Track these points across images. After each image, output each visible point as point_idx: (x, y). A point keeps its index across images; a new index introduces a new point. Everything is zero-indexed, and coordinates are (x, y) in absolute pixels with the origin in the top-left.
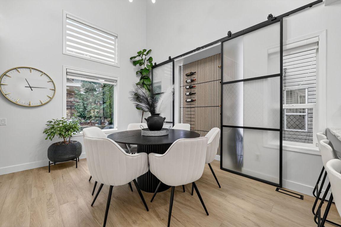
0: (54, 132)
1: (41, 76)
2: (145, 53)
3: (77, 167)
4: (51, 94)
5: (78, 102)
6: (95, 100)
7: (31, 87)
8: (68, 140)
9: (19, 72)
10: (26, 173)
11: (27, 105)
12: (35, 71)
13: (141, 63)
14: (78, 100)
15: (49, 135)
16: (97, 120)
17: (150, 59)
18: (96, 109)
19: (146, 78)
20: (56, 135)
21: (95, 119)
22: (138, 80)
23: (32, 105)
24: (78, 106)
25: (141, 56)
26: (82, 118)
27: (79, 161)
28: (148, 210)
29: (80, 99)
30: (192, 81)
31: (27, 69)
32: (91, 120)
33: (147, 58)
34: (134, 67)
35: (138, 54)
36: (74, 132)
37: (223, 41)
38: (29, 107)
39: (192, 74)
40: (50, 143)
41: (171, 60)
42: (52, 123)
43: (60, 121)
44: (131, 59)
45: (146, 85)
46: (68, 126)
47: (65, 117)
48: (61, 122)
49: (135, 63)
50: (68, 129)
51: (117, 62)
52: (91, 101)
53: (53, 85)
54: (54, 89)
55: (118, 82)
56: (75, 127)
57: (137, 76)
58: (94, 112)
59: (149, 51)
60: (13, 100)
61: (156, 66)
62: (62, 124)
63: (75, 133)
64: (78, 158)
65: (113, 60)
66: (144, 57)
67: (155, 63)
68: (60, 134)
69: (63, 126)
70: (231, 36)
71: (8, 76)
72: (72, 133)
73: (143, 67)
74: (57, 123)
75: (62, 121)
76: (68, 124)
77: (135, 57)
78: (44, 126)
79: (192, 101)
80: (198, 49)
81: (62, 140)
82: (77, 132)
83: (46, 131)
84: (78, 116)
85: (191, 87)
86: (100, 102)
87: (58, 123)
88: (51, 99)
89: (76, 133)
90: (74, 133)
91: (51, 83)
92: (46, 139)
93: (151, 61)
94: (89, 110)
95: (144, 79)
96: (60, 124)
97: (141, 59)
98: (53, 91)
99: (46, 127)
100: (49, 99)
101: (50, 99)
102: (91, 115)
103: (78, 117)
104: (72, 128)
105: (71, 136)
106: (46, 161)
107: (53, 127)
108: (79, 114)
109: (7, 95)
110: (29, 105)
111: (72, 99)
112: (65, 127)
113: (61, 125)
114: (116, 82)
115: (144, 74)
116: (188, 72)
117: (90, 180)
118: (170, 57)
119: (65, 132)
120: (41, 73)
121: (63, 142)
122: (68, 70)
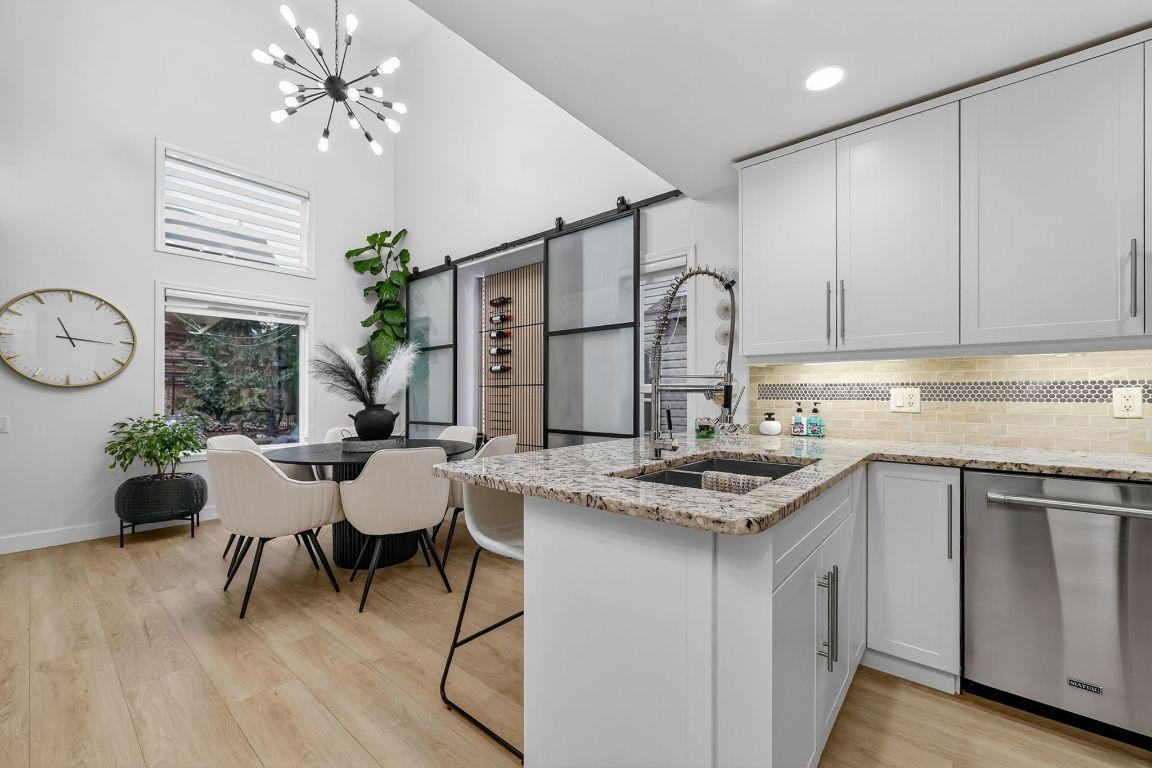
0: (134, 449)
1: (97, 309)
2: (388, 240)
3: (193, 536)
4: (122, 353)
5: (198, 362)
6: (257, 356)
7: (70, 339)
8: (169, 470)
9: (42, 302)
10: (62, 552)
11: (62, 383)
12: (81, 297)
13: (374, 267)
14: (196, 355)
15: (119, 458)
16: (262, 421)
17: (404, 256)
18: (258, 386)
19: (389, 308)
20: (136, 458)
21: (255, 417)
22: (368, 310)
23: (72, 383)
24: (197, 375)
25: (376, 248)
26: (210, 414)
27: (198, 524)
28: (338, 590)
29: (203, 353)
30: (504, 319)
31: (61, 294)
32: (243, 422)
33: (396, 253)
34: (357, 276)
35: (367, 244)
36: (185, 451)
37: (548, 237)
38: (67, 388)
39: (504, 302)
40: (120, 477)
41: (450, 265)
42: (126, 429)
43: (149, 422)
44: (349, 255)
45: (391, 326)
46: (169, 433)
47: (162, 410)
48: (151, 425)
49: (359, 267)
50: (171, 442)
51: (306, 264)
52: (241, 358)
53: (128, 332)
54: (131, 341)
55: (311, 317)
56: (189, 438)
57: (367, 301)
58: (251, 395)
59: (400, 233)
60: (24, 372)
61: (418, 275)
62: (155, 429)
63: (190, 452)
64: (195, 515)
65: (298, 261)
66: (385, 251)
67: (416, 269)
68: (149, 455)
69: (158, 436)
70: (561, 229)
71: (12, 312)
72: (181, 454)
73: (383, 276)
74: (139, 428)
75: (155, 422)
76: (170, 430)
77: (358, 252)
78: (104, 435)
79: (505, 370)
80: (505, 246)
81: (153, 470)
82: (193, 450)
83: (111, 449)
84: (198, 409)
85: (502, 335)
86: (271, 362)
87: (143, 426)
88: (123, 366)
89: (192, 454)
90: (185, 454)
91: (124, 327)
92: (113, 466)
93: (406, 262)
94: (235, 388)
95: (384, 309)
96: (148, 429)
97: (376, 255)
98: (130, 347)
99: (111, 437)
100: (118, 367)
101: (120, 367)
102: (241, 405)
103: (196, 412)
104: (181, 441)
105: (178, 460)
106: (112, 524)
107: (130, 439)
108: (199, 403)
109: (10, 360)
110: (67, 382)
111: (178, 351)
112: (160, 437)
113: (151, 432)
114: (305, 319)
115: (386, 296)
116: (495, 295)
117: (224, 557)
118: (448, 259)
119: (162, 451)
120: (98, 303)
121: (154, 477)
122: (170, 293)
